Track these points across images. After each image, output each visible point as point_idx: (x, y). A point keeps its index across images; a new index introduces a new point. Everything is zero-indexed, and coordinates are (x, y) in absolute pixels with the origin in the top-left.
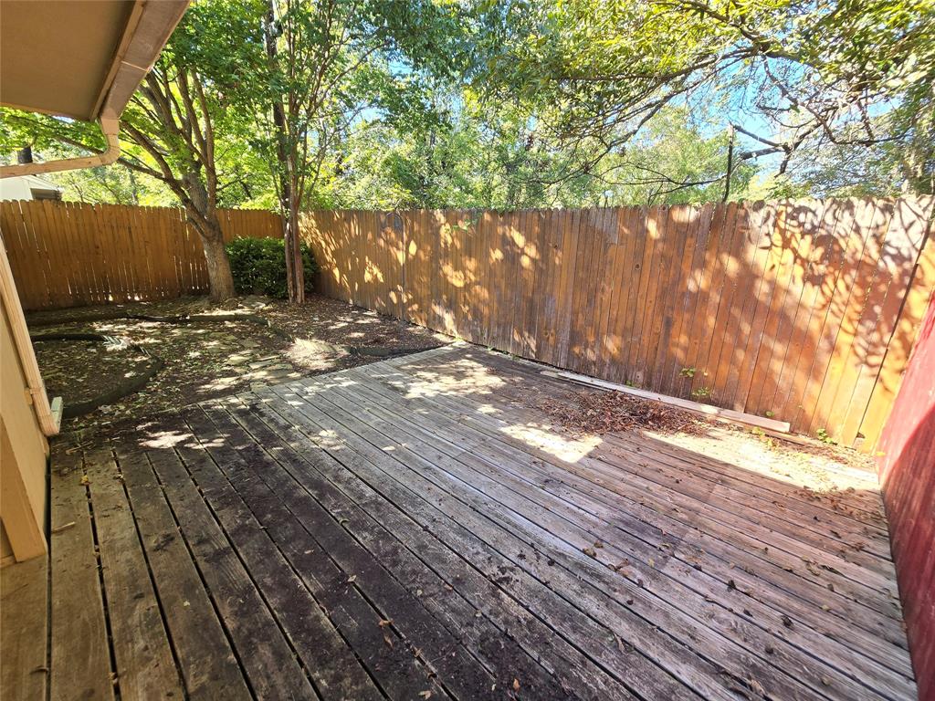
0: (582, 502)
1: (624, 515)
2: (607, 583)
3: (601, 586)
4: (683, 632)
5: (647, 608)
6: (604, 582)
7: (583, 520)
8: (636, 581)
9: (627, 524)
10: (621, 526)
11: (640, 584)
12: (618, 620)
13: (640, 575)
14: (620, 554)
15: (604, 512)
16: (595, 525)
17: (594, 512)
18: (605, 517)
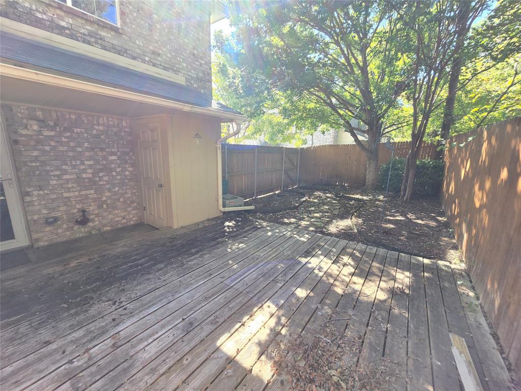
0: (161, 343)
1: (136, 371)
2: (84, 344)
3: (85, 340)
4: (24, 377)
5: (53, 361)
6: (86, 342)
7: (142, 340)
8: (75, 360)
9: (126, 370)
10: (125, 365)
11: (71, 362)
12: (60, 344)
13: (76, 364)
14: (100, 357)
15: (146, 356)
16: (133, 347)
17: (146, 349)
18: (140, 355)
